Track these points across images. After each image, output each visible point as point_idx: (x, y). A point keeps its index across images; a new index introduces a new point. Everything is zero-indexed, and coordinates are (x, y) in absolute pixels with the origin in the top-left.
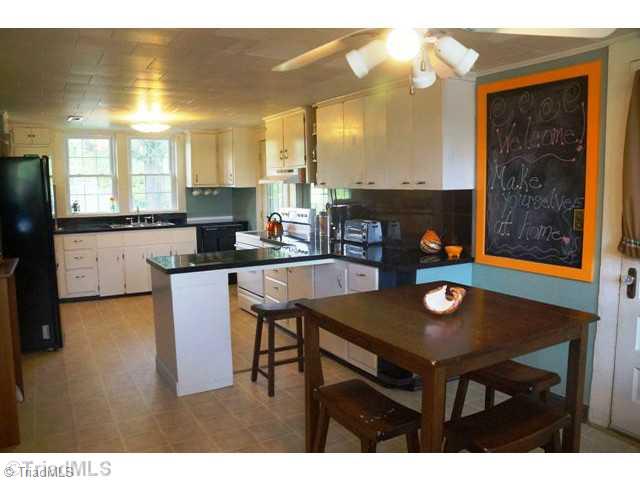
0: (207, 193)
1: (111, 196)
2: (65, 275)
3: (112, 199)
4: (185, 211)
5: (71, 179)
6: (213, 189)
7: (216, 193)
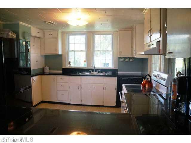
0: (127, 60)
1: (85, 60)
2: (57, 93)
3: (85, 61)
4: (117, 68)
5: (70, 52)
6: (130, 58)
7: (131, 60)
